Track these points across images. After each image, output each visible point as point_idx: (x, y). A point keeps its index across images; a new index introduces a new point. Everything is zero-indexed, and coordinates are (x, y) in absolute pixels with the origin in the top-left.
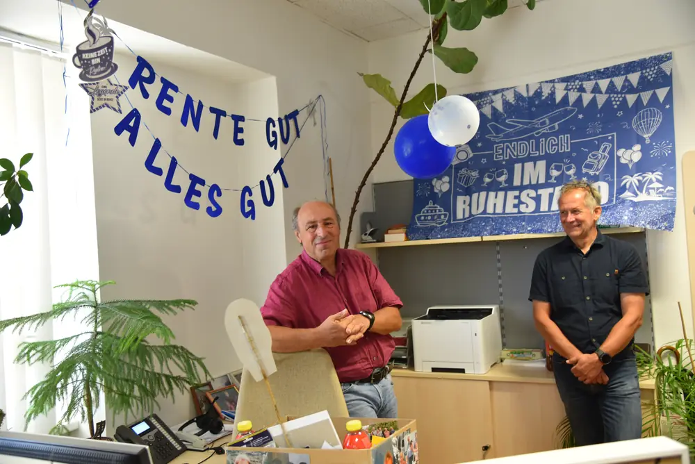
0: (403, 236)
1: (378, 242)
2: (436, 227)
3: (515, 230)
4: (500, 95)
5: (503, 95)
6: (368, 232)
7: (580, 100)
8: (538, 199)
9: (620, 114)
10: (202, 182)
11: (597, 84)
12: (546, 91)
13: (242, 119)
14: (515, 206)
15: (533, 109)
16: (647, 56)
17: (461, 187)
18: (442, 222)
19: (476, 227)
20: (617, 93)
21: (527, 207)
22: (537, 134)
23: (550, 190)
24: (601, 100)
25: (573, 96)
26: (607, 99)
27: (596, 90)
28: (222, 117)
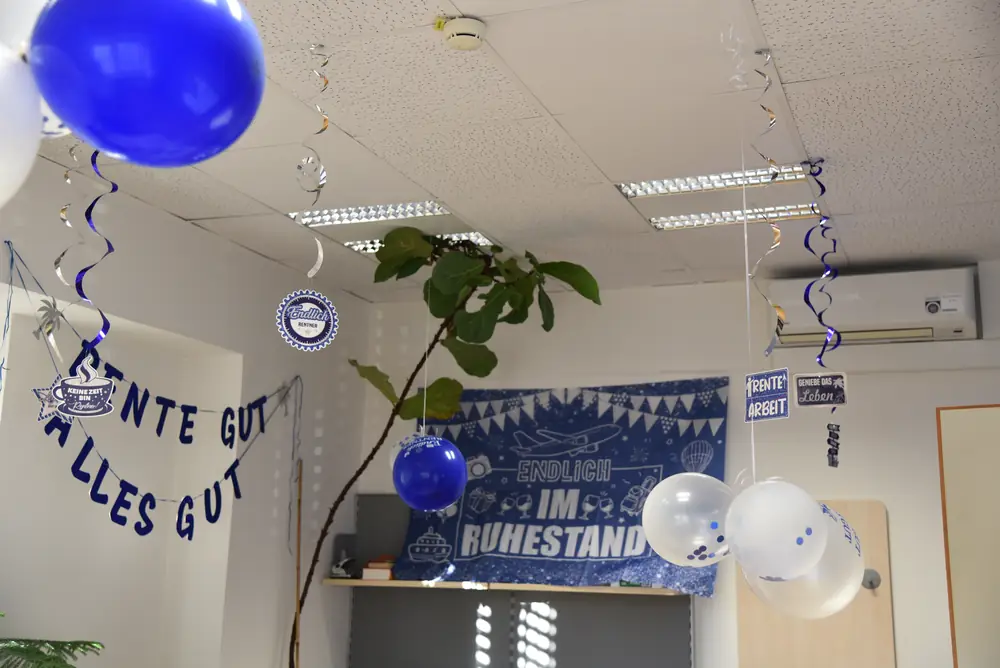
0: (387, 573)
1: (354, 577)
2: (433, 564)
3: (531, 578)
4: (532, 397)
5: (536, 398)
6: (341, 564)
7: (625, 417)
8: (563, 540)
9: (670, 442)
10: (134, 491)
11: (646, 401)
12: (588, 400)
13: (193, 410)
14: (536, 546)
15: (571, 421)
16: (703, 376)
17: (472, 513)
18: (442, 559)
19: (483, 570)
20: (669, 416)
21: (550, 548)
22: (573, 453)
23: (580, 530)
24: (650, 421)
25: (618, 412)
26: (657, 421)
27: (645, 408)
28: (170, 409)
